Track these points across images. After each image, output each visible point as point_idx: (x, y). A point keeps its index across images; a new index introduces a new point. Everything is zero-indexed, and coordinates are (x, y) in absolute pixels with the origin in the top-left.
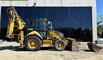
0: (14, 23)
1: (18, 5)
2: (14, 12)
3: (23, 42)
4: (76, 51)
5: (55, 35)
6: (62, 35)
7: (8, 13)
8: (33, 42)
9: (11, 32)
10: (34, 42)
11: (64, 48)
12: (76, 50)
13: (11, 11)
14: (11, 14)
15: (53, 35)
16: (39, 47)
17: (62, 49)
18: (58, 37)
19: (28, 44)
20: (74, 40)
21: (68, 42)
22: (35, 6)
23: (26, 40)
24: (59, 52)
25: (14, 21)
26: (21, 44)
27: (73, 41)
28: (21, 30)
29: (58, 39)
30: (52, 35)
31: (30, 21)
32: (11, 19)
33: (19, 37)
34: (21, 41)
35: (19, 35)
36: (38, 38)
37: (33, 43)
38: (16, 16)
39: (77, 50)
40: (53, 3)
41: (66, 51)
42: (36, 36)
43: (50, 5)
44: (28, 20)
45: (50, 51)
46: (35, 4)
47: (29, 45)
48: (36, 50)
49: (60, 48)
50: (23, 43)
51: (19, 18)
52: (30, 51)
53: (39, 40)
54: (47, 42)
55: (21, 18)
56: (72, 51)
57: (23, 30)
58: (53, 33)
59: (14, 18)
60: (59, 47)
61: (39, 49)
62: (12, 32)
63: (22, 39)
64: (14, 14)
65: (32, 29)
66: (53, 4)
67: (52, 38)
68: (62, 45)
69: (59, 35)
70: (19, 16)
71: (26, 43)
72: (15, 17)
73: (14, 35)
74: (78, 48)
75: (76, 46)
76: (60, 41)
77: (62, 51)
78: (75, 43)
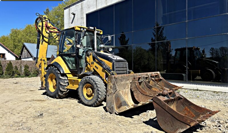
8: (54, 80)
11: (95, 100)
12: (115, 109)
15: (92, 63)
17: (92, 102)
19: (47, 83)
25: (46, 40)
37: (54, 82)
39: (118, 111)
51: (56, 32)
54: (73, 80)
58: (91, 59)
59: (47, 35)
72: (48, 32)
74: (122, 106)
75: (116, 98)
76: (86, 80)
77: (92, 107)
78: (113, 87)
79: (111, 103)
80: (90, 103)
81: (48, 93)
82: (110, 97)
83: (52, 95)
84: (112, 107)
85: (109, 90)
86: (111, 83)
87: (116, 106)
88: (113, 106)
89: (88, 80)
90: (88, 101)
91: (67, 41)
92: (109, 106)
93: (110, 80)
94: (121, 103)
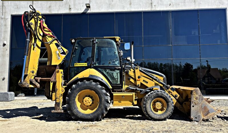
0: (39, 50)
1: (50, 11)
2: (39, 22)
3: (62, 97)
4: (203, 120)
5: (142, 78)
6: (162, 78)
7: (25, 24)
8: (87, 98)
9: (33, 72)
10: (91, 98)
11: (169, 113)
12: (202, 117)
13: (33, 19)
14: (33, 27)
15: (139, 77)
16: (102, 110)
17: (165, 116)
18: (150, 84)
19: (74, 102)
20: (196, 91)
21: (178, 96)
22: (89, 12)
23: (69, 91)
24: (157, 122)
25: (39, 43)
26: (56, 103)
27: (194, 93)
28: (58, 67)
29: (151, 90)
30: (135, 80)
31: (78, 43)
32: (31, 39)
33: (51, 84)
34: (58, 96)
35: (52, 79)
36: (100, 86)
37: (88, 101)
38: (44, 33)
39: (205, 118)
40: (130, 4)
41: (175, 121)
42: (96, 81)
43: (124, 7)
44: (73, 41)
45: (132, 121)
46: (88, 7)
47: (78, 104)
48: (95, 118)
49: (160, 112)
50: (62, 100)
51: (51, 37)
52: (81, 122)
53: (104, 91)
54: (123, 96)
55: (56, 38)
56: (191, 120)
57: (61, 66)
58: (138, 73)
59: (41, 38)
60: (157, 110)
61: (103, 114)
62: (36, 72)
63: (61, 89)
64: (40, 27)
65: (85, 64)
66: (132, 6)
67: (135, 85)
68: (163, 106)
69: (153, 79)
70: (51, 33)
71: (69, 100)
72: (42, 34)
73: (39, 79)
74: (209, 113)
75: (203, 107)
76: (158, 94)
77: (164, 121)
78: (200, 98)
79: (197, 112)
80: (163, 117)
81: (80, 116)
82: (196, 107)
83: (89, 117)
84: (199, 116)
85: (195, 101)
86: (196, 95)
87: (203, 114)
88: (200, 114)
89: (161, 94)
90: (159, 115)
91: (61, 49)
92: (194, 115)
93: (195, 92)
94: (208, 111)
